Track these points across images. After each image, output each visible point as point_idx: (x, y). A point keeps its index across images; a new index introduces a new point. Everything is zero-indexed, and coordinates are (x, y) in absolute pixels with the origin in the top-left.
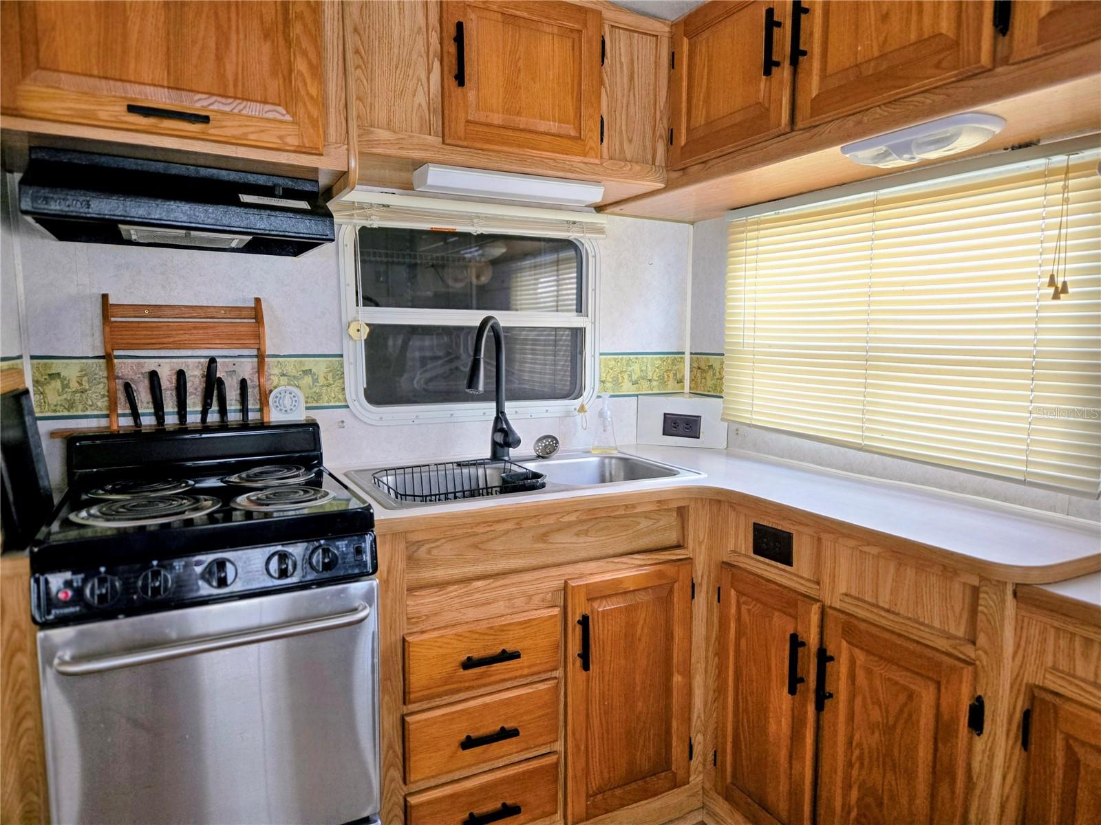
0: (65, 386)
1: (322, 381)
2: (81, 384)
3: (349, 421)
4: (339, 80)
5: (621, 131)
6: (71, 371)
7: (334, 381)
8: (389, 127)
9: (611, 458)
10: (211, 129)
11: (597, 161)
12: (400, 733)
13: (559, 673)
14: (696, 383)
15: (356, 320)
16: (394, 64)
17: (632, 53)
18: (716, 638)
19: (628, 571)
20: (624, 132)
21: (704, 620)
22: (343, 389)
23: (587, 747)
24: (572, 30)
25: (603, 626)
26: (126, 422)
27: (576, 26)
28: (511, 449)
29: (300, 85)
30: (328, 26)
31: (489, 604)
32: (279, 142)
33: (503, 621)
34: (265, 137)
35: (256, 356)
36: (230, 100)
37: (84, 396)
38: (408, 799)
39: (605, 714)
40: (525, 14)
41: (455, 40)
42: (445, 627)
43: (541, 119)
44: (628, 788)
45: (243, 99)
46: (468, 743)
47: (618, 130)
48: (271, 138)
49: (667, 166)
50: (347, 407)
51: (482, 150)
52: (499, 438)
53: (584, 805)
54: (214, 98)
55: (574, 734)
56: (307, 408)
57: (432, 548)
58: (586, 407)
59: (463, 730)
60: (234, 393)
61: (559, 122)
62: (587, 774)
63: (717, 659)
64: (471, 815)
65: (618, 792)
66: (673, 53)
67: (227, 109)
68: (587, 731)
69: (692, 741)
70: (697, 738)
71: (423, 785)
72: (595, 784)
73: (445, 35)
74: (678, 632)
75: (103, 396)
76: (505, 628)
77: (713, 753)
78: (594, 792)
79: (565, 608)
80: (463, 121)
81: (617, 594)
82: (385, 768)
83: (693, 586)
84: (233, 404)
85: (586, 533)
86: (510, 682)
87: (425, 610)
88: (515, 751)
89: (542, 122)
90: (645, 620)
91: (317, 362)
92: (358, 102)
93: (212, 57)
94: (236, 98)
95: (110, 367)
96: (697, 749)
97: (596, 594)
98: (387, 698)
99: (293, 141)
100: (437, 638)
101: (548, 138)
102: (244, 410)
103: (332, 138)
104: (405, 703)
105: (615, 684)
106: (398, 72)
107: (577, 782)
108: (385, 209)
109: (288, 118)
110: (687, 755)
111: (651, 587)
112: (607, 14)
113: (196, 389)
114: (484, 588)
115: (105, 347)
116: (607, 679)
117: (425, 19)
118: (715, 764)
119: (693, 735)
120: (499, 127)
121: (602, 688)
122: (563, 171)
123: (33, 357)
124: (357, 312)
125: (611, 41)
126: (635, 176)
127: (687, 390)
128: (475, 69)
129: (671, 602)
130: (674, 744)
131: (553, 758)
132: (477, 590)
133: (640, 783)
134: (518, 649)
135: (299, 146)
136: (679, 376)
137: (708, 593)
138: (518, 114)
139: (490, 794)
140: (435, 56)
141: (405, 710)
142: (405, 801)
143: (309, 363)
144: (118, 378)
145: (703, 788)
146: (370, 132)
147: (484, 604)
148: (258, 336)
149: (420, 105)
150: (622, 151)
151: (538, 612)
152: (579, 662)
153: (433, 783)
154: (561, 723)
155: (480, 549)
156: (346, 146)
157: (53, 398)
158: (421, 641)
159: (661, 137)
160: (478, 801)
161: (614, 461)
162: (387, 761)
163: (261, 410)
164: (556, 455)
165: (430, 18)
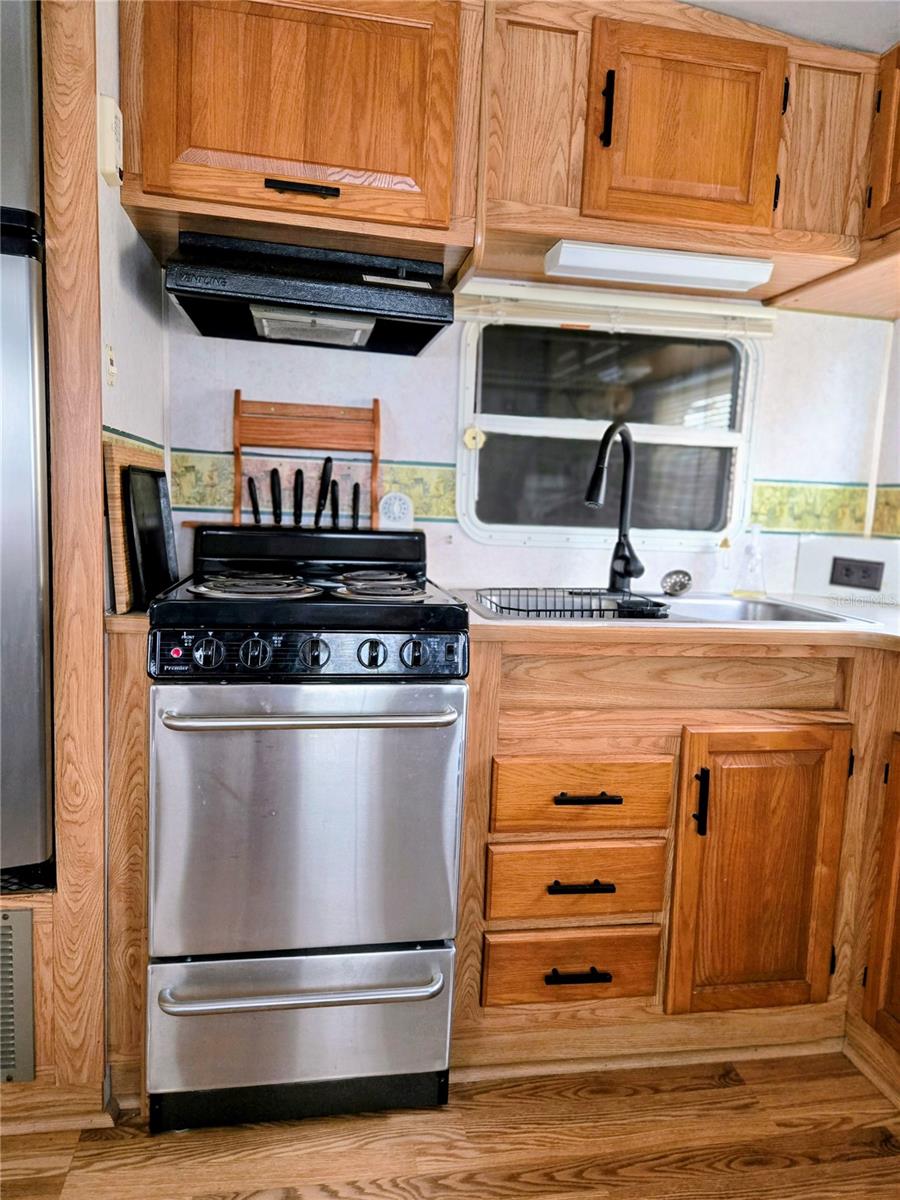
0: (198, 479)
1: (432, 490)
2: (211, 478)
3: (457, 537)
4: (473, 146)
5: (802, 194)
6: (204, 464)
7: (445, 493)
8: (522, 198)
9: (756, 603)
10: (340, 204)
11: (767, 231)
12: (483, 863)
13: (668, 833)
14: (882, 524)
15: (472, 426)
16: (533, 127)
17: (824, 98)
18: (879, 829)
19: (767, 727)
20: (806, 194)
21: (864, 805)
22: (454, 502)
23: (697, 925)
24: (747, 73)
25: (728, 788)
26: (247, 519)
27: (754, 68)
28: (633, 580)
29: (431, 152)
30: (466, 88)
31: (591, 738)
32: (406, 215)
33: (605, 760)
34: (391, 210)
35: (371, 461)
36: (362, 173)
37: (214, 490)
38: (487, 936)
39: (722, 892)
40: (690, 58)
41: (604, 93)
42: (538, 755)
43: (699, 182)
44: (745, 987)
45: (374, 171)
46: (556, 889)
47: (798, 193)
48: (397, 212)
49: (860, 236)
50: (456, 521)
51: (626, 221)
52: (620, 566)
53: (689, 994)
54: (347, 171)
55: (682, 908)
56: (416, 520)
57: (531, 668)
58: (731, 543)
59: (550, 873)
60: (347, 498)
61: (722, 184)
62: (695, 958)
63: (877, 855)
64: (555, 971)
65: (733, 989)
66: (880, 93)
67: (358, 182)
68: (698, 908)
69: (837, 951)
70: (843, 949)
71: (503, 925)
72: (703, 973)
73: (593, 89)
74: (826, 812)
75: (230, 491)
76: (608, 768)
77: (862, 971)
78: (703, 982)
79: (681, 757)
80: (606, 187)
81: (747, 752)
82: (465, 897)
83: (852, 759)
84: (345, 510)
85: (715, 677)
86: (609, 832)
87: (518, 732)
88: (609, 910)
89: (701, 185)
90: (783, 790)
91: (429, 470)
92: (491, 171)
93: (347, 127)
94: (367, 170)
95: (238, 462)
96: (843, 963)
97: (721, 747)
98: (471, 820)
99: (419, 214)
100: (529, 764)
101: (706, 204)
102: (355, 516)
103: (459, 212)
104: (490, 831)
105: (737, 860)
106: (537, 136)
107: (681, 965)
108: (513, 303)
109: (417, 189)
110: (826, 966)
111: (794, 751)
112: (793, 51)
113: (312, 491)
114: (585, 720)
115: (234, 441)
116: (727, 852)
117: (572, 74)
118: (864, 984)
119: (837, 942)
120: (647, 193)
121: (720, 861)
122: (723, 244)
123: (173, 450)
124: (475, 419)
125: (798, 85)
126: (814, 249)
127: (868, 531)
128: (625, 128)
129: (820, 776)
130: (811, 949)
131: (654, 931)
132: (578, 721)
133: (763, 985)
134: (621, 794)
135: (424, 220)
136: (858, 514)
137: (871, 771)
138: (672, 177)
139: (578, 953)
140: (580, 115)
141: (490, 838)
142: (484, 938)
143: (422, 471)
144: (244, 474)
145: (846, 1013)
146: (501, 205)
147: (583, 738)
148: (373, 438)
149: (558, 173)
150: (802, 218)
151: (649, 757)
152: (693, 824)
153: (514, 925)
154: (667, 893)
155: (585, 677)
156: (473, 219)
157: (188, 491)
158: (511, 765)
159: (856, 199)
160: (564, 957)
161: (760, 607)
162: (467, 891)
163: (371, 518)
164: (685, 593)
165: (577, 71)
